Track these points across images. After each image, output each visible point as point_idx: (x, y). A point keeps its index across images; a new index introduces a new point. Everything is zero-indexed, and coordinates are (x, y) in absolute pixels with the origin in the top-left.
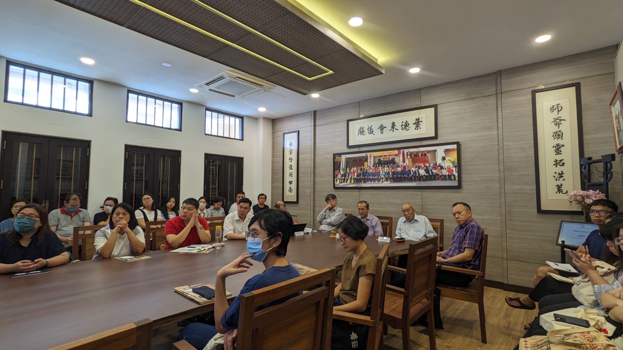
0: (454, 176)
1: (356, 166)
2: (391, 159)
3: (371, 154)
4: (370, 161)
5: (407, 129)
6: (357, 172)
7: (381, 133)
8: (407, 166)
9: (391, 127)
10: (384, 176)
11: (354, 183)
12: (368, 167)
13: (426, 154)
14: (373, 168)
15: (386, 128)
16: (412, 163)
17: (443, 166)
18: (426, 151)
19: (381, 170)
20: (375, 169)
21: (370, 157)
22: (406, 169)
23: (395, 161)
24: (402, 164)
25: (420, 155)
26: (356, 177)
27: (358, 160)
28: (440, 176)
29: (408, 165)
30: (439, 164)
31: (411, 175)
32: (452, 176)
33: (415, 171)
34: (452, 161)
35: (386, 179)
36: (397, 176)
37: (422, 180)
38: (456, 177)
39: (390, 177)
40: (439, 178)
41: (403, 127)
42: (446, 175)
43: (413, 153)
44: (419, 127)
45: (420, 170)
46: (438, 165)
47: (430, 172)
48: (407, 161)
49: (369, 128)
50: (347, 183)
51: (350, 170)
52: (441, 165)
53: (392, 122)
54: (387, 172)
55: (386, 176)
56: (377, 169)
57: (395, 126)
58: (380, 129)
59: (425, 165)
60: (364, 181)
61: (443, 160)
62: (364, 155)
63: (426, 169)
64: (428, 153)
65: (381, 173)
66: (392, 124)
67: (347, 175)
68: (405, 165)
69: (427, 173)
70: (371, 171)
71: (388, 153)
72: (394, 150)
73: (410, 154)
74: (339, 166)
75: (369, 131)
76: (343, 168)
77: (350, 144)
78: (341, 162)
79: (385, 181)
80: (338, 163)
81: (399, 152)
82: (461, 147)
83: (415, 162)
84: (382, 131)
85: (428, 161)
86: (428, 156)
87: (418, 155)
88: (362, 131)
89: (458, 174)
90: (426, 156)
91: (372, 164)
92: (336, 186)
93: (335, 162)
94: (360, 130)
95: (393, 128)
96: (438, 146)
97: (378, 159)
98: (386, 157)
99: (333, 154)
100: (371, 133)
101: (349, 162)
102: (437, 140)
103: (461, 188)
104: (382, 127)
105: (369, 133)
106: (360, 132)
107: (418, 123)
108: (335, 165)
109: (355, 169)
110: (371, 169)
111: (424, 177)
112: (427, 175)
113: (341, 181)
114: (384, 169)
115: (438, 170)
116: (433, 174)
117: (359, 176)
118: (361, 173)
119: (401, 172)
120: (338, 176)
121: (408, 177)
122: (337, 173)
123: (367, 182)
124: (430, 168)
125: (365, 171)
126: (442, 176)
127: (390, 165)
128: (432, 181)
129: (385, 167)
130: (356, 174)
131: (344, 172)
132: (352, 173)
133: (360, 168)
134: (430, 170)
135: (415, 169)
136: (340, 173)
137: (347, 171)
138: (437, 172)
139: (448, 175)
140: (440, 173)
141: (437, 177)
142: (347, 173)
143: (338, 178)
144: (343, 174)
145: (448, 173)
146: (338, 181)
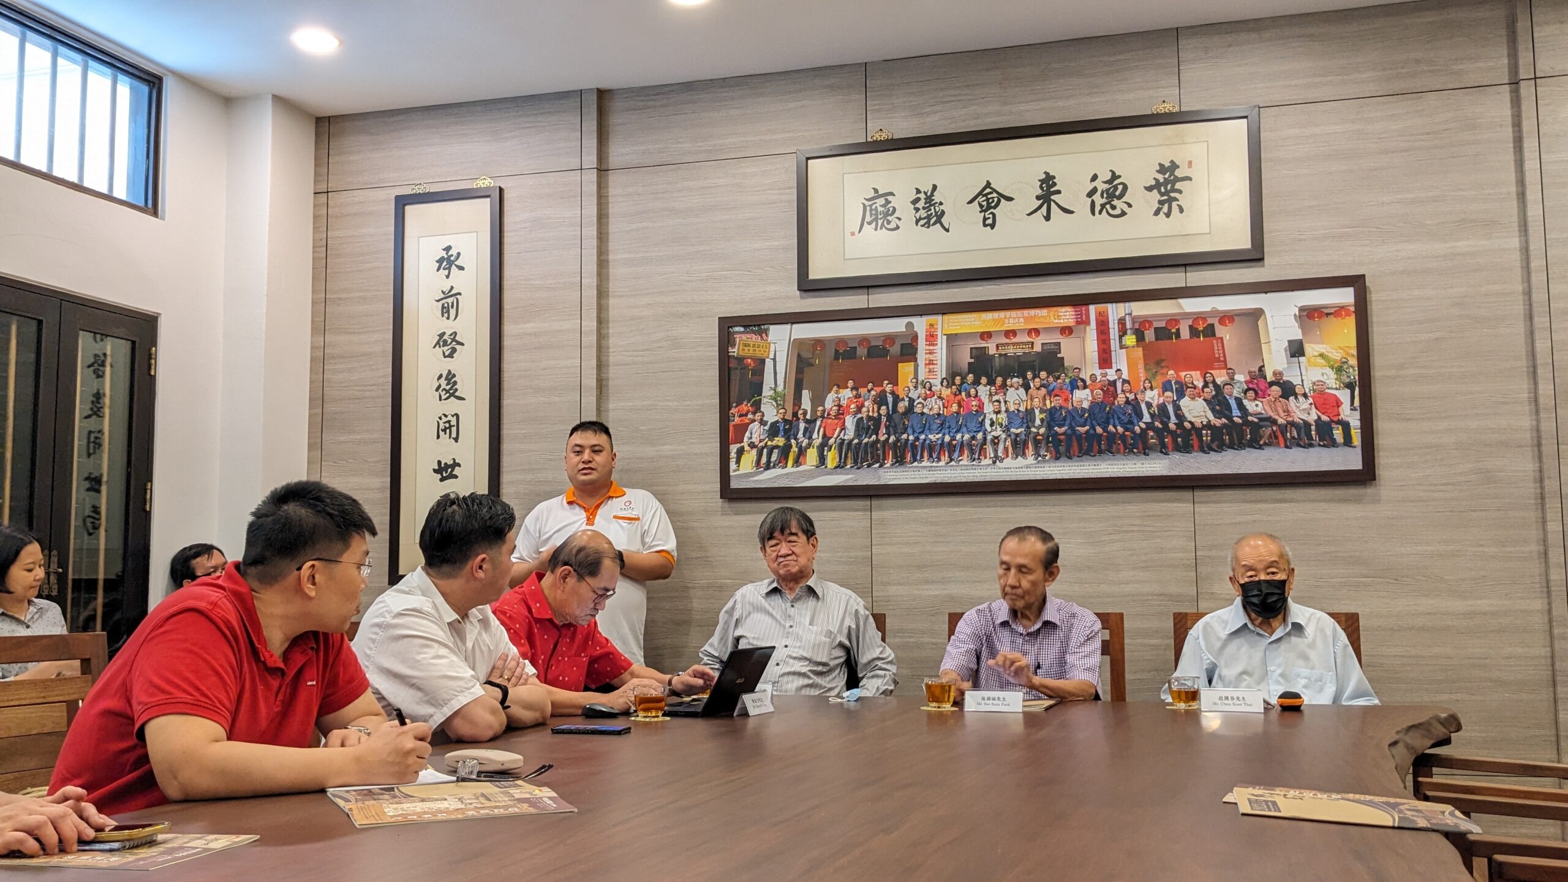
0: (1346, 426)
1: (850, 383)
2: (1038, 348)
3: (932, 325)
4: (931, 357)
5: (1117, 212)
6: (859, 409)
7: (985, 225)
8: (1119, 385)
9: (1038, 198)
10: (1006, 430)
11: (840, 466)
12: (916, 387)
13: (1212, 326)
14: (946, 392)
15: (1010, 199)
17: (1296, 381)
18: (1214, 313)
19: (985, 399)
20: (955, 395)
21: (931, 338)
22: (1115, 396)
23: (1062, 358)
24: (1098, 372)
25: (1185, 334)
26: (850, 434)
27: (862, 352)
28: (1279, 426)
29: (1125, 376)
30: (1275, 374)
31: (1143, 426)
32: (1333, 425)
33: (1162, 408)
34: (1336, 361)
35: (1015, 444)
36: (1071, 428)
37: (1196, 447)
38: (1353, 432)
39: (1038, 434)
40: (1276, 437)
41: (1099, 200)
42: (1307, 424)
43: (1150, 323)
44: (1174, 204)
45: (1185, 403)
46: (1270, 377)
47: (1236, 412)
48: (1121, 360)
49: (922, 196)
50: (801, 468)
51: (818, 400)
52: (1284, 378)
53: (1044, 176)
54: (1022, 409)
55: (1013, 430)
56: (969, 395)
57: (1059, 192)
58: (981, 206)
59: (1209, 378)
60: (895, 456)
61: (1293, 356)
62: (896, 326)
63: (1213, 397)
64: (1222, 321)
65: (988, 417)
66: (1042, 181)
67: (802, 426)
68: (1111, 375)
69: (1218, 414)
70: (934, 406)
71: (1022, 320)
72: (1055, 309)
73: (1137, 326)
74: (751, 382)
75: (923, 213)
76: (775, 390)
77: (814, 274)
78: (767, 360)
79: (1007, 456)
80: (745, 368)
81: (1081, 318)
82: (1373, 299)
83: (1163, 365)
84: (992, 213)
85: (1222, 359)
86: (1222, 339)
87: (1174, 330)
88: (880, 209)
89: (1361, 420)
90: (1214, 335)
91: (939, 373)
92: (734, 484)
93: (731, 360)
94: (871, 206)
95: (1046, 205)
96: (1269, 295)
97: (971, 349)
98: (1015, 340)
99: (719, 318)
100: (932, 222)
101: (812, 361)
102: (1259, 264)
103: (1375, 479)
104: (989, 196)
105: (922, 222)
106: (873, 217)
107: (1169, 187)
108: (732, 377)
109: (846, 397)
110: (936, 397)
111: (1204, 432)
112: (1218, 425)
113: (764, 460)
114: (1005, 394)
115: (1269, 401)
116: (1250, 418)
117: (867, 434)
118: (880, 415)
119: (1089, 410)
120: (747, 434)
121: (1124, 433)
122: (741, 416)
123: (914, 461)
124: (1235, 392)
125: (902, 406)
126: (1288, 429)
127: (1034, 378)
128: (1243, 451)
129: (1011, 386)
130: (850, 422)
131: (785, 413)
132: (829, 414)
133: (873, 393)
134: (1234, 401)
135: (1159, 396)
136: (763, 415)
137: (800, 407)
138: (1264, 409)
139: (1315, 421)
140: (1279, 416)
141: (1268, 431)
142: (798, 419)
143: (749, 445)
144: (777, 422)
145: (1320, 414)
146: (750, 457)
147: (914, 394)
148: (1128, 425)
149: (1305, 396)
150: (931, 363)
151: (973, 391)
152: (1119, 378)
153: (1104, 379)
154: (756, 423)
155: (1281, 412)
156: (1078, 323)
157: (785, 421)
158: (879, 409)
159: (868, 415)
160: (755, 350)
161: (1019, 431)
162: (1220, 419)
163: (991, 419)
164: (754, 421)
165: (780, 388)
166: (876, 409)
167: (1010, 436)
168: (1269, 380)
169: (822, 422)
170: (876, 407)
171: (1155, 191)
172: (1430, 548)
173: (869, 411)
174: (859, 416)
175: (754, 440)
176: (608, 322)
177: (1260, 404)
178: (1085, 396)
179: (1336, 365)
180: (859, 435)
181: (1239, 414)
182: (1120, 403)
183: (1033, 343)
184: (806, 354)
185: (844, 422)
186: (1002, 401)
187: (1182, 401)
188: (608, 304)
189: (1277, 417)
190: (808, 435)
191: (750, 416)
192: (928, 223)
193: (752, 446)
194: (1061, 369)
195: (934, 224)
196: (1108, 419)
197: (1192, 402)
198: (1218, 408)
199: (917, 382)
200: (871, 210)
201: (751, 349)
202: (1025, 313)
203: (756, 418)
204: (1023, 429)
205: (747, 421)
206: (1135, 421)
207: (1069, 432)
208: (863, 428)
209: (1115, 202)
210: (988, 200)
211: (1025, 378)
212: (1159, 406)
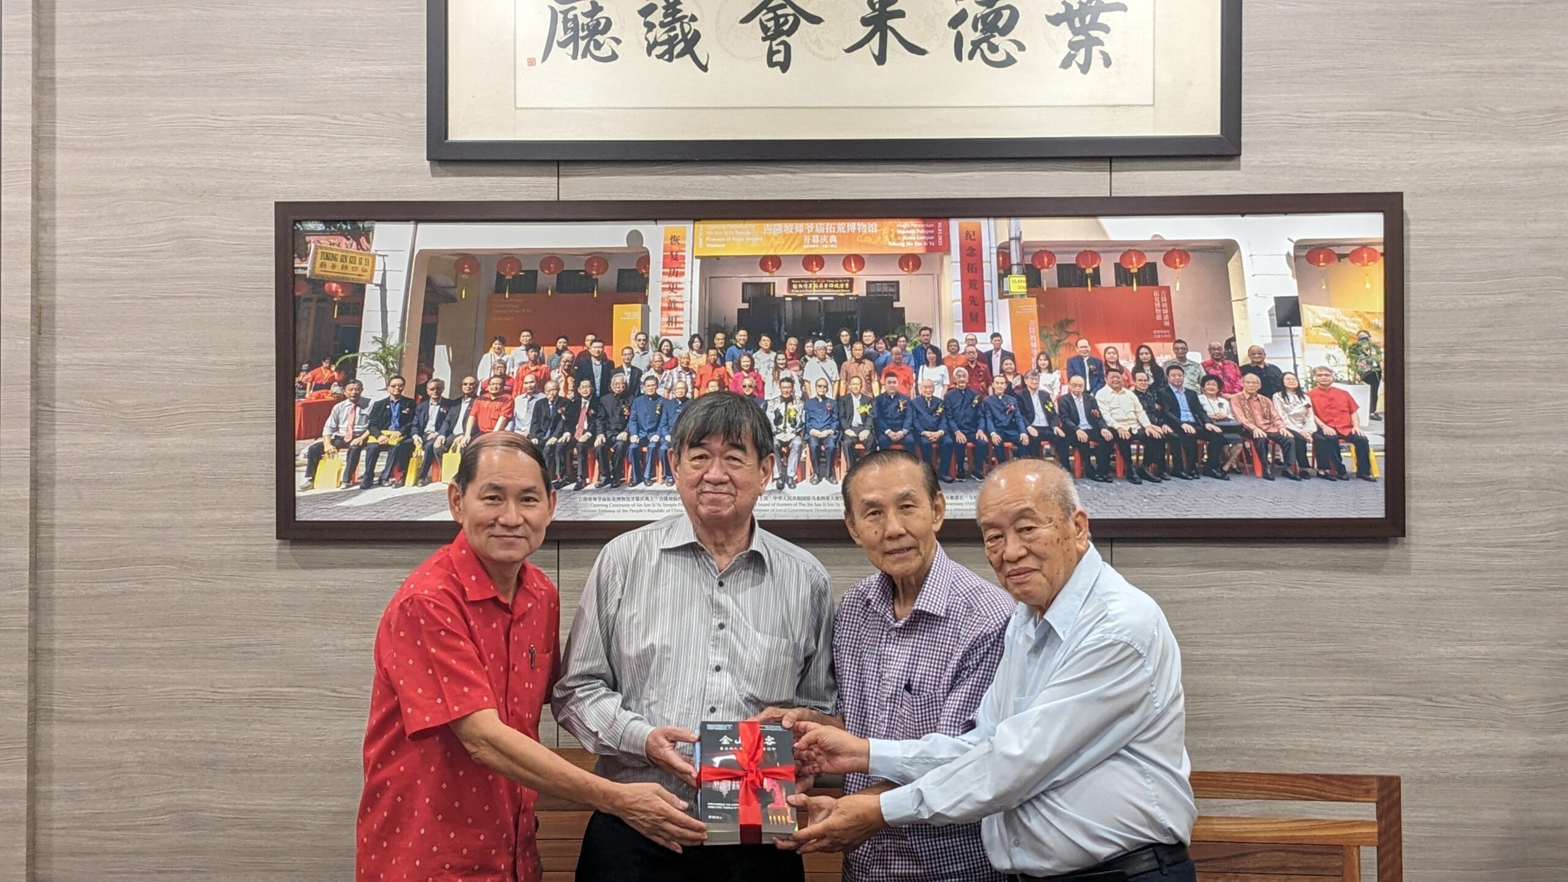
0: (1362, 446)
1: (525, 337)
2: (860, 290)
3: (674, 239)
4: (673, 296)
5: (1000, 57)
6: (540, 384)
7: (771, 64)
8: (996, 360)
9: (865, 21)
10: (803, 431)
12: (644, 349)
13: (1153, 266)
14: (698, 361)
15: (815, 20)
16: (1042, 337)
17: (1285, 366)
18: (1157, 244)
19: (767, 375)
20: (715, 366)
21: (673, 262)
22: (989, 379)
23: (902, 310)
24: (962, 337)
25: (1108, 277)
26: (524, 426)
27: (547, 280)
28: (1256, 441)
29: (1007, 345)
30: (1251, 353)
31: (1034, 433)
32: (1342, 444)
33: (1067, 403)
34: (1349, 336)
35: (817, 456)
36: (914, 431)
37: (1119, 473)
38: (1373, 455)
39: (857, 440)
40: (1250, 461)
41: (969, 35)
42: (1299, 440)
43: (1051, 255)
44: (1096, 50)
45: (1105, 396)
46: (1243, 359)
47: (1186, 415)
48: (1000, 317)
50: (430, 488)
51: (464, 365)
52: (1267, 361)
54: (831, 395)
55: (814, 432)
56: (738, 367)
57: (901, 14)
58: (765, 29)
59: (1145, 356)
60: (604, 471)
61: (1282, 324)
62: (610, 238)
63: (1151, 388)
64: (1168, 260)
65: (772, 407)
67: (434, 410)
68: (984, 342)
69: (1157, 417)
70: (676, 384)
71: (833, 239)
72: (890, 222)
73: (1028, 260)
74: (338, 326)
75: (660, 34)
76: (383, 343)
77: (459, 131)
78: (368, 287)
79: (803, 478)
80: (326, 299)
81: (936, 240)
82: (1412, 233)
83: (1071, 329)
84: (784, 43)
85: (1167, 324)
86: (1167, 289)
87: (1089, 271)
88: (583, 20)
89: (1386, 436)
90: (1154, 281)
91: (686, 326)
92: (304, 514)
93: (299, 284)
94: (565, 13)
95: (878, 35)
96: (1248, 219)
97: (744, 284)
98: (820, 274)
99: (276, 203)
100: (678, 49)
101: (452, 292)
102: (1233, 163)
103: (1404, 536)
104: (779, 12)
105: (660, 50)
106: (570, 34)
107: (1088, 19)
108: (302, 314)
109: (517, 362)
110: (679, 368)
111: (1134, 447)
112: (1156, 435)
113: (361, 470)
114: (802, 368)
115: (1240, 399)
116: (1209, 426)
117: (553, 429)
118: (578, 396)
119: (944, 403)
120: (330, 422)
121: (1001, 445)
122: (317, 387)
123: (639, 482)
124: (1186, 380)
125: (618, 382)
126: (1270, 446)
127: (852, 342)
128: (1195, 482)
129: (813, 355)
130: (523, 408)
131: (403, 385)
132: (484, 392)
133: (566, 356)
134: (1184, 397)
135: (1063, 383)
136: (360, 388)
137: (430, 376)
138: (1233, 412)
139: (1313, 435)
140: (1256, 424)
141: (1238, 449)
142: (427, 398)
143: (333, 442)
144: (387, 401)
145: (1321, 423)
146: (334, 465)
147: (640, 362)
148: (1010, 430)
149: (1299, 392)
150: (671, 306)
151: (745, 361)
152: (997, 349)
153: (971, 348)
154: (347, 402)
155: (1259, 417)
156: (929, 249)
157: (401, 399)
158: (577, 385)
159: (556, 396)
160: (345, 267)
161: (824, 434)
162: (1160, 425)
163: (777, 412)
164: (345, 398)
165: (393, 340)
166: (571, 387)
167: (808, 441)
168: (1241, 364)
169: (471, 405)
170: (570, 380)
171: (1064, 25)
172: (1484, 649)
173: (558, 389)
174: (541, 396)
175: (342, 433)
176: (53, 196)
177: (1226, 403)
178: (939, 378)
179: (1350, 343)
180: (540, 431)
181: (1192, 419)
182: (998, 391)
183: (851, 280)
184: (441, 280)
185: (512, 406)
186: (796, 380)
187: (1099, 392)
188: (53, 164)
189: (1252, 426)
190: (444, 427)
191: (335, 389)
192: (670, 51)
193: (339, 443)
194: (899, 329)
195: (681, 54)
196: (976, 418)
197: (1116, 396)
198: (1157, 406)
199: (646, 340)
200: (566, 21)
201: (339, 264)
202: (841, 226)
203: (347, 392)
204: (831, 431)
205: (329, 398)
206: (1022, 424)
207: (910, 438)
208: (546, 418)
209: (997, 40)
210: (776, 18)
211: (836, 341)
212: (1060, 400)
